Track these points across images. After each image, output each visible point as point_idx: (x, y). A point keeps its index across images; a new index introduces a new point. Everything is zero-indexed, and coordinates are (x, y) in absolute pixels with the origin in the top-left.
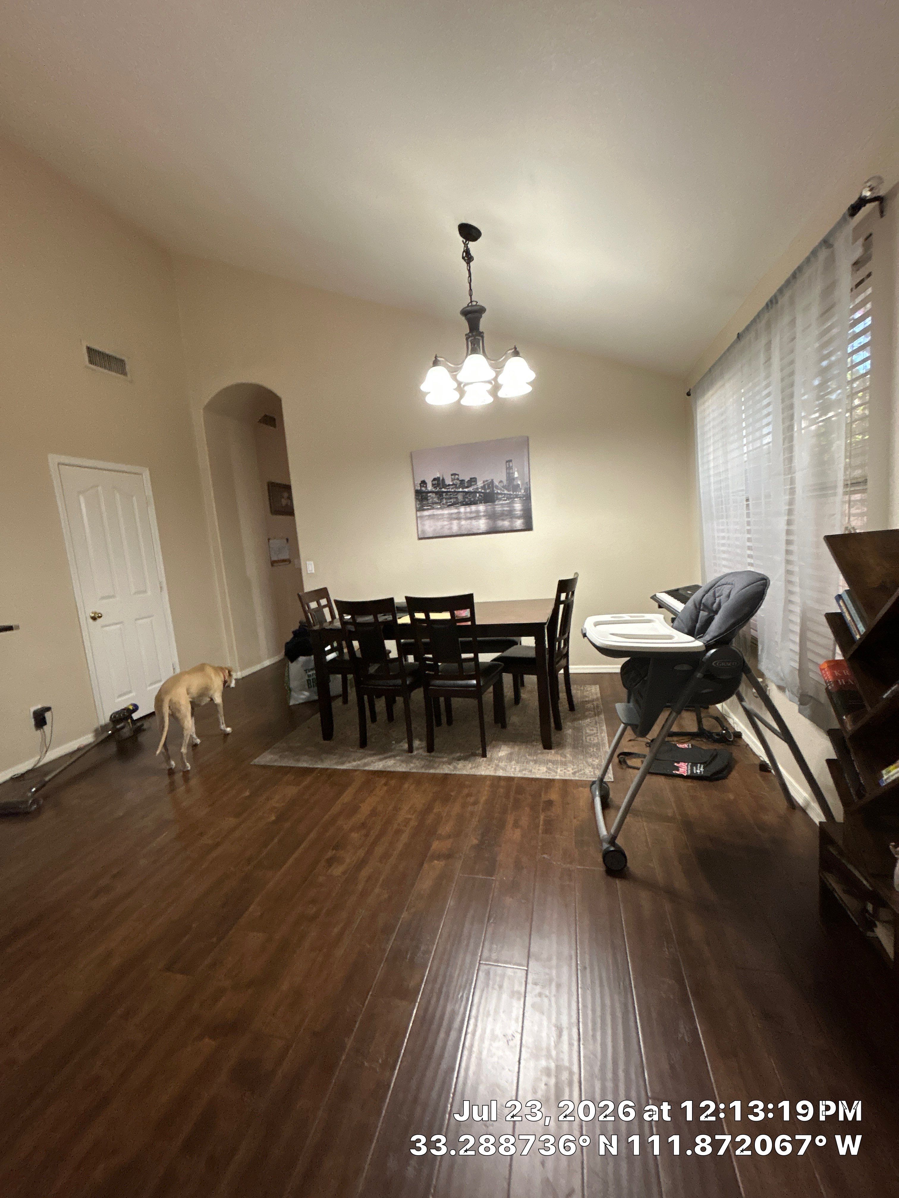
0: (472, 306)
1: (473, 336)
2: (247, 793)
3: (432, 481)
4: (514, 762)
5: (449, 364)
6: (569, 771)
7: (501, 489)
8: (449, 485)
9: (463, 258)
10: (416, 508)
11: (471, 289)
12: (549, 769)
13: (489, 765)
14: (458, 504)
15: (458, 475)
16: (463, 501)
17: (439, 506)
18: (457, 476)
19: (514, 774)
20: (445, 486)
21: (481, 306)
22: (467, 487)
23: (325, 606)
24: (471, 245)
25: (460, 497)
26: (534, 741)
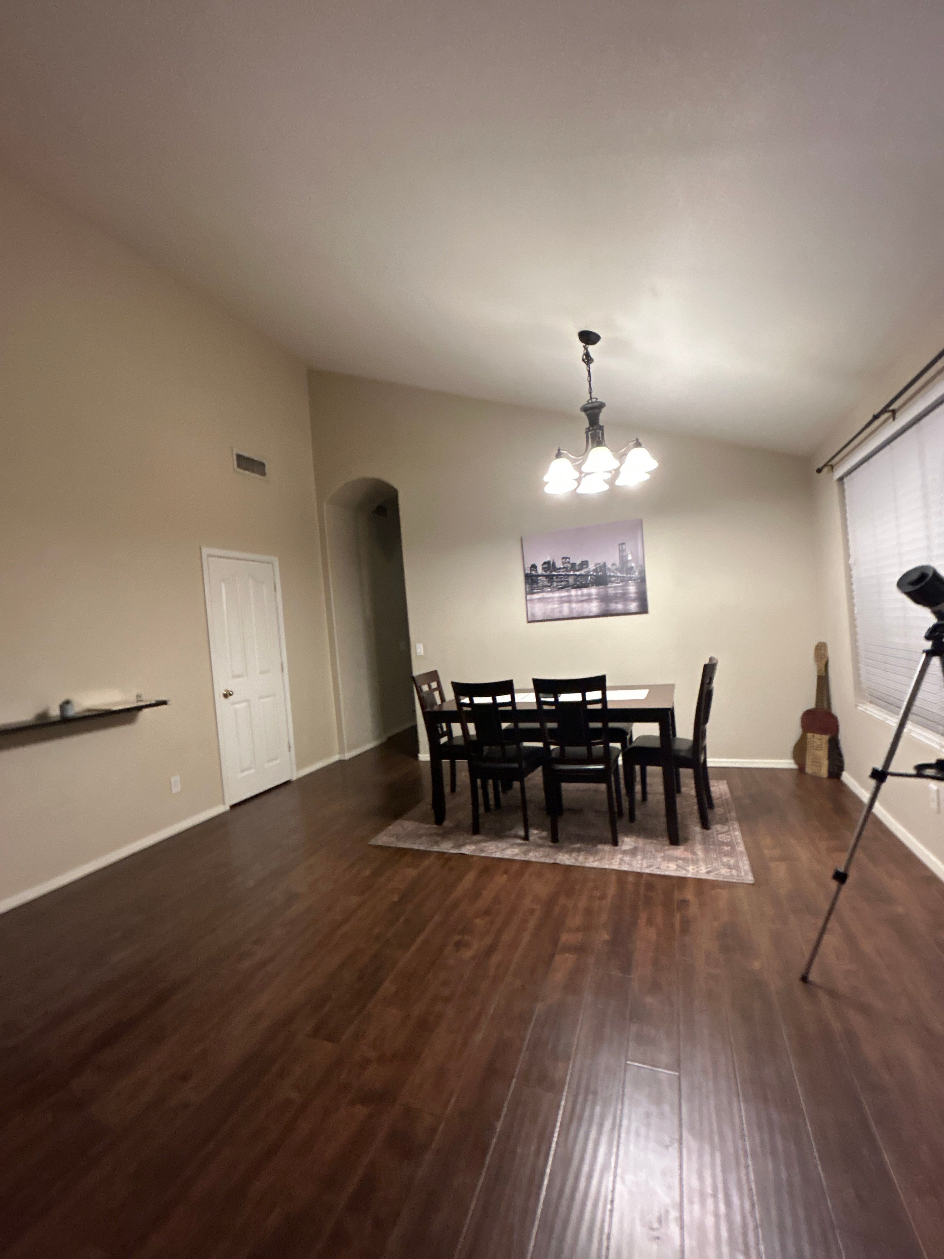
0: (592, 403)
1: (593, 430)
2: (368, 872)
3: (543, 565)
4: (639, 857)
5: (570, 455)
6: (702, 870)
7: (614, 572)
8: (560, 568)
9: (583, 360)
10: (526, 591)
11: (590, 387)
12: (678, 866)
13: (612, 859)
14: (569, 586)
15: (569, 558)
16: (574, 585)
17: (549, 590)
18: (568, 560)
19: (641, 869)
20: (555, 569)
21: (601, 402)
22: (578, 571)
23: (435, 689)
24: (591, 348)
25: (571, 580)
26: (659, 837)
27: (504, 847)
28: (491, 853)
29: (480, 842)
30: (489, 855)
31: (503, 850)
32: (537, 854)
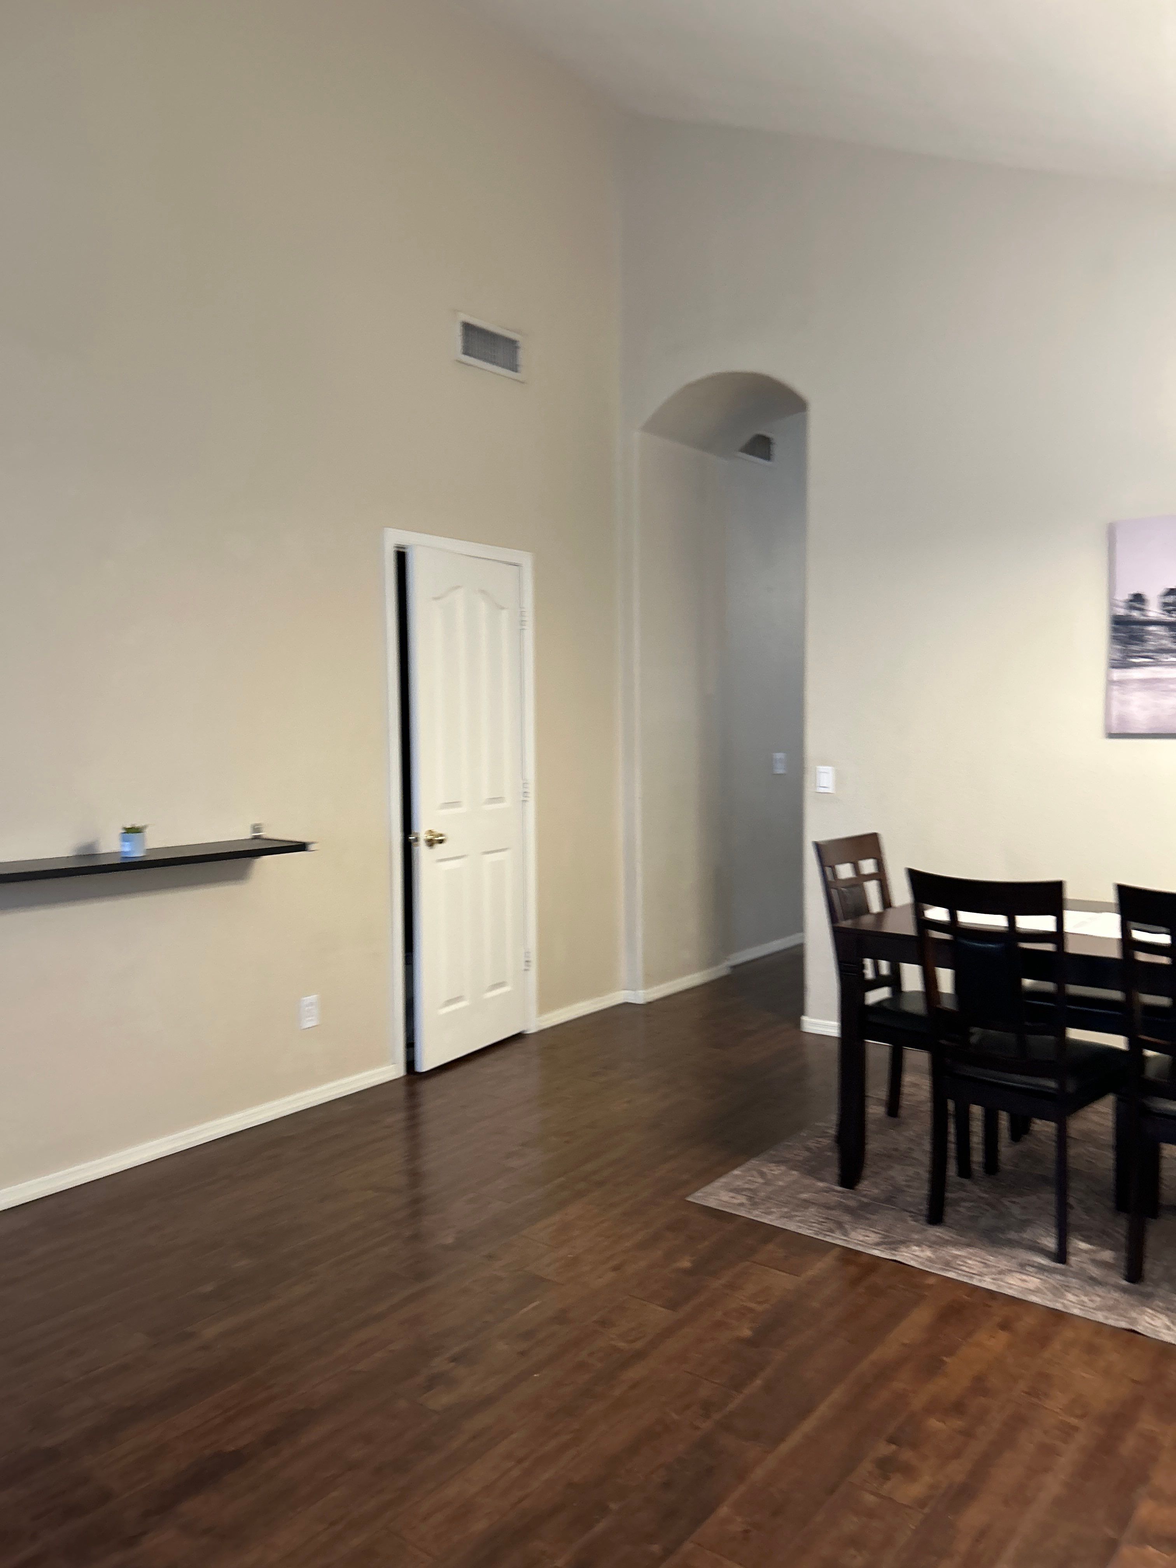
3: (1163, 595)
10: (1111, 658)
27: (1004, 1267)
28: (971, 1275)
29: (945, 1243)
30: (965, 1280)
31: (1001, 1272)
32: (1085, 1299)
